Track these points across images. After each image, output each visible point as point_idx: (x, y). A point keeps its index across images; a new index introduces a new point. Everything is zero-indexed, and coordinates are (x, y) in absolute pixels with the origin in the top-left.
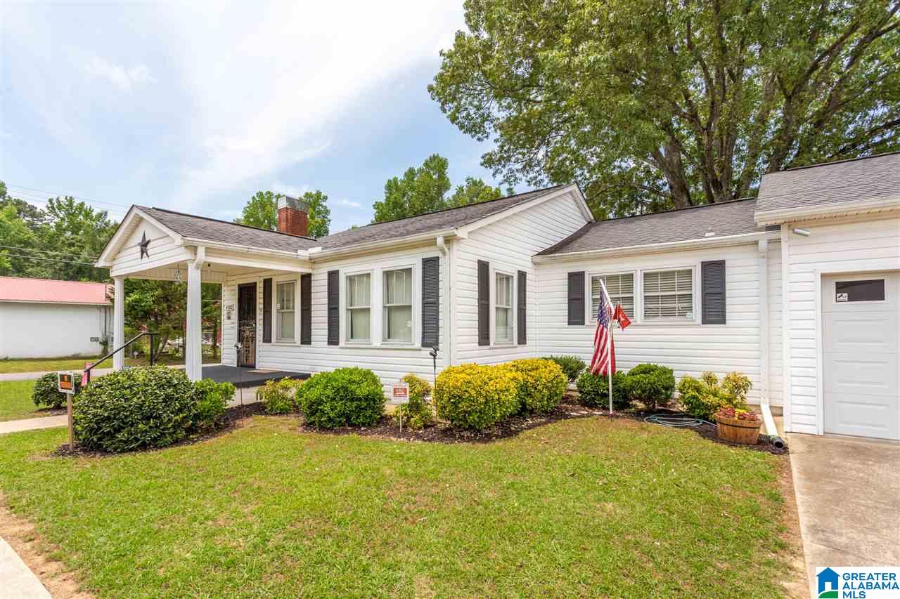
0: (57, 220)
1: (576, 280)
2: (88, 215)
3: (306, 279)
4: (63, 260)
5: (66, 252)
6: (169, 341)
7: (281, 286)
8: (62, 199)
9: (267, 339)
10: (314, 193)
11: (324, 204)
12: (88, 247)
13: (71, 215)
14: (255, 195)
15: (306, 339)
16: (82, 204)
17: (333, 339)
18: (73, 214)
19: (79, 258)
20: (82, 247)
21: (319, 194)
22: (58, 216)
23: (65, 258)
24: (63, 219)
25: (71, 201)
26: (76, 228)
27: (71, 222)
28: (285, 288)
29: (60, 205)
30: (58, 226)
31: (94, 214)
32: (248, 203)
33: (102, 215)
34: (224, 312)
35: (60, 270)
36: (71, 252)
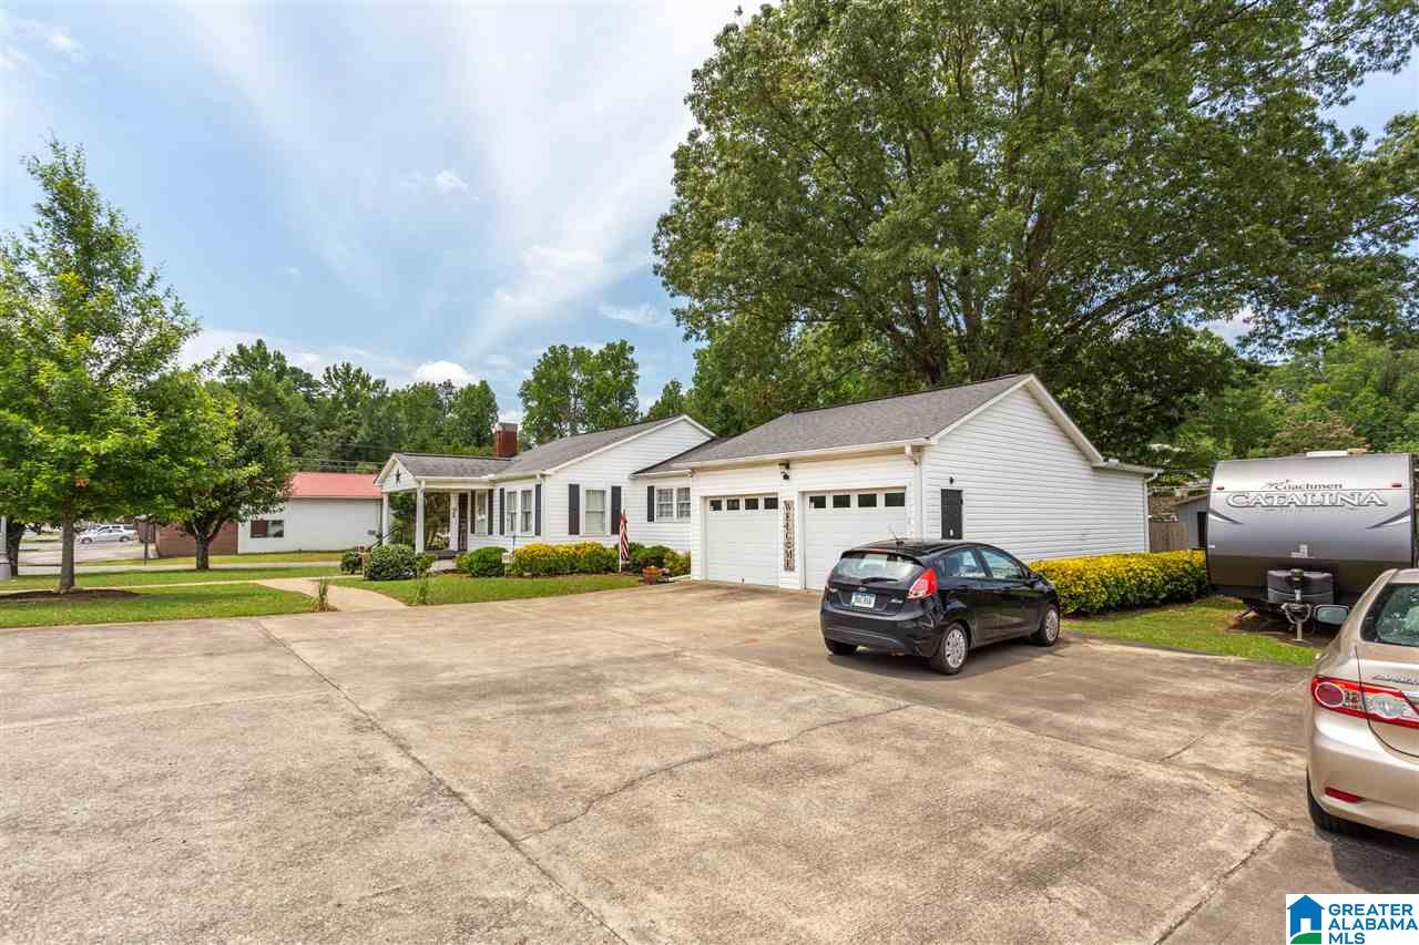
0: (334, 392)
1: (651, 489)
2: (365, 382)
3: (491, 492)
4: (340, 440)
5: (343, 431)
6: (439, 534)
7: (480, 496)
8: (339, 366)
9: (473, 531)
10: (618, 343)
11: (630, 357)
12: (365, 425)
13: (347, 384)
14: (547, 351)
15: (490, 532)
16: (359, 371)
17: (502, 533)
18: (349, 384)
19: (356, 437)
20: (359, 424)
21: (624, 343)
22: (334, 387)
23: (342, 437)
24: (339, 390)
25: (348, 368)
26: (352, 400)
27: (348, 393)
28: (482, 497)
29: (337, 373)
30: (335, 398)
31: (372, 382)
32: (539, 361)
33: (380, 383)
34: (452, 511)
35: (337, 451)
36: (348, 431)
